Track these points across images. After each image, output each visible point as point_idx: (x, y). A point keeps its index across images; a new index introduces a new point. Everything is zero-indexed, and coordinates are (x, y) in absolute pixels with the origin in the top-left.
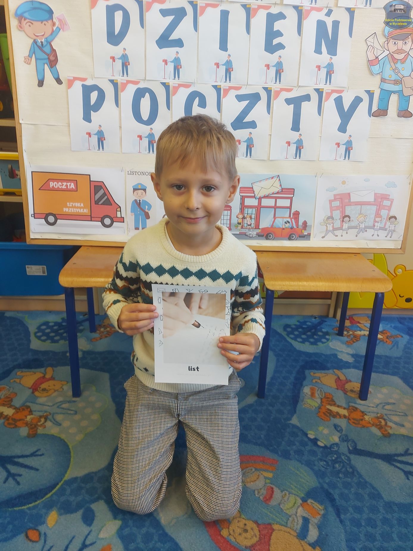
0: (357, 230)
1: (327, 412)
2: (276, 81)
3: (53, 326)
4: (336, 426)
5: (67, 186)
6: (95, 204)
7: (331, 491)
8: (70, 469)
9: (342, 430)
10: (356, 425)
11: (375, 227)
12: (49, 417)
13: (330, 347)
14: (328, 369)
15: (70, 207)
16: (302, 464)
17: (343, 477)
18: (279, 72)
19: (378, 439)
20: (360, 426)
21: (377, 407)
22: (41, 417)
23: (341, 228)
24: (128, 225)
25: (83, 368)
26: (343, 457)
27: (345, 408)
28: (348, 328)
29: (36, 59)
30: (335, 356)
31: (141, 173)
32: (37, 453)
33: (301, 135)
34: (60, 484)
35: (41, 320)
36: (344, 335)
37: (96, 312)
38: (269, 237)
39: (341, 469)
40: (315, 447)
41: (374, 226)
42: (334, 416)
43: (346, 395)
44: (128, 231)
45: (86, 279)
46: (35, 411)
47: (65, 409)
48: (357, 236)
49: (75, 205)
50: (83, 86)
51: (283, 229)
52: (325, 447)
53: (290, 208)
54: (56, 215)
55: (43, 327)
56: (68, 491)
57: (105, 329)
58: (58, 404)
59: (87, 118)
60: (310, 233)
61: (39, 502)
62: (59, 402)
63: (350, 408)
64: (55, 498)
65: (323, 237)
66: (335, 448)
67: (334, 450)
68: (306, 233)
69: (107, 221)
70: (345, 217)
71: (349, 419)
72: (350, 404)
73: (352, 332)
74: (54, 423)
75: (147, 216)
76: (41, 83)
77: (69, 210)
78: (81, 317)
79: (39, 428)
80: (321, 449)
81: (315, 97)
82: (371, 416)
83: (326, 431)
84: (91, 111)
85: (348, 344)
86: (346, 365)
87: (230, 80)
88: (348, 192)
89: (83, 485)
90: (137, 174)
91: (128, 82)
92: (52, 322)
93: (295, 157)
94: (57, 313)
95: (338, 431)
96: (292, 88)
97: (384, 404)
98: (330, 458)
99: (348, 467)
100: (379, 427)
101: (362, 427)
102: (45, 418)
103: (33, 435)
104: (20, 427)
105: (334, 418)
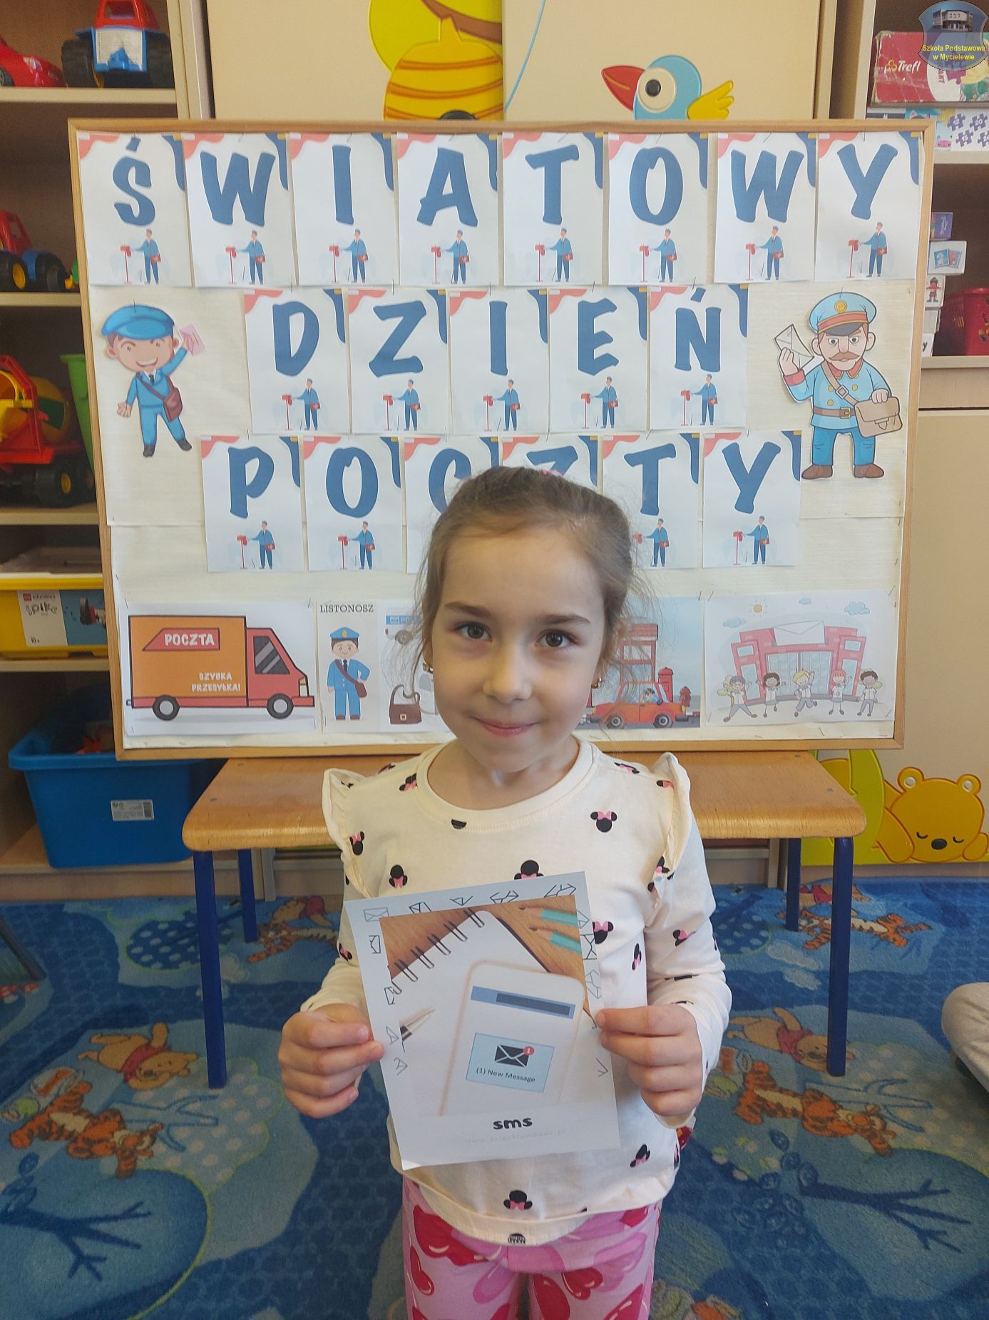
0: (797, 703)
1: (755, 1103)
2: (605, 423)
3: (166, 931)
4: (774, 1136)
5: (198, 640)
6: (256, 672)
7: (758, 1277)
8: (205, 1241)
9: (788, 1143)
10: (818, 1132)
11: (834, 696)
12: (159, 1132)
13: (769, 957)
14: (763, 1007)
15: (204, 682)
16: (698, 1220)
17: (785, 1247)
18: (609, 408)
19: (866, 1162)
20: (826, 1133)
21: (866, 1089)
22: (143, 1133)
23: (762, 700)
24: (322, 711)
25: (232, 1021)
26: (787, 1203)
27: (795, 1095)
28: (809, 912)
29: (141, 407)
30: (779, 976)
31: (348, 608)
33: (661, 520)
34: (186, 1276)
35: (141, 918)
36: (800, 928)
37: (257, 896)
38: (614, 724)
39: (782, 1229)
40: (727, 1183)
41: (831, 692)
42: (772, 1114)
43: (799, 1065)
44: (322, 723)
45: (237, 832)
46: (131, 1121)
47: (194, 1115)
48: (796, 715)
49: (215, 677)
50: (231, 450)
51: (643, 705)
52: (750, 1182)
53: (652, 662)
54: (177, 700)
55: (146, 934)
56: (202, 1290)
57: (277, 934)
58: (179, 1105)
59: (239, 509)
60: (699, 713)
62: (180, 1100)
63: (808, 1093)
64: (175, 1304)
65: (726, 720)
66: (771, 1183)
67: (768, 1187)
68: (689, 713)
69: (280, 706)
70: (767, 677)
71: (803, 1118)
72: (807, 1084)
73: (818, 919)
74: (170, 1146)
75: (362, 692)
76: (149, 450)
77: (202, 688)
78: (227, 908)
79: (139, 1157)
80: (741, 1187)
81: (683, 449)
82: (851, 1110)
83: (752, 1147)
84: (248, 497)
85: (807, 948)
86: (804, 997)
87: (515, 426)
88: (770, 626)
89: (233, 1276)
90: (339, 609)
91: (318, 439)
92: (165, 922)
93: (654, 564)
94: (175, 900)
95: (779, 1146)
96: (637, 434)
97: (881, 1084)
98: (758, 1206)
99: (797, 1223)
100: (868, 1133)
101: (831, 1136)
102: (151, 1136)
103: (127, 1173)
104: (101, 1157)
105: (771, 1116)
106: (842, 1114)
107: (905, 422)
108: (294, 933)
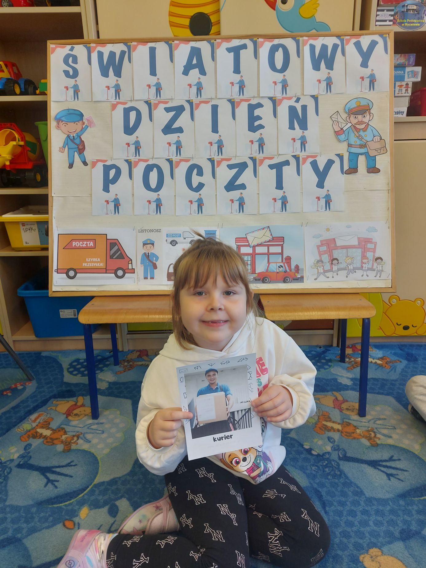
0: (347, 271)
1: (322, 427)
2: (260, 152)
3: (83, 363)
4: (329, 439)
6: (110, 258)
7: (320, 490)
8: (98, 475)
9: (335, 441)
10: (348, 437)
12: (80, 436)
13: (332, 373)
14: (328, 391)
16: (296, 469)
17: (331, 479)
18: (261, 145)
19: (367, 448)
20: (351, 438)
21: (369, 422)
22: (74, 436)
23: (331, 270)
24: (138, 275)
26: (333, 463)
27: (339, 424)
28: (350, 356)
29: (69, 149)
30: (335, 380)
31: (150, 230)
32: (72, 464)
33: (284, 192)
34: (90, 487)
35: (72, 358)
36: (346, 362)
38: (265, 281)
39: (330, 472)
40: (309, 456)
41: (362, 267)
42: (329, 430)
43: (342, 413)
46: (69, 432)
47: (94, 430)
48: (347, 277)
50: (104, 166)
52: (318, 455)
53: (282, 254)
54: (76, 270)
55: (75, 364)
56: (97, 492)
57: (128, 363)
58: (88, 426)
59: (106, 189)
60: (303, 276)
61: (73, 500)
63: (344, 423)
64: (86, 497)
65: (316, 280)
66: (327, 456)
67: (326, 457)
70: (333, 260)
71: (342, 432)
73: (354, 359)
74: (84, 441)
75: (155, 267)
76: (71, 166)
77: (87, 265)
79: (73, 445)
80: (314, 457)
81: (293, 162)
82: (362, 429)
83: (320, 443)
84: (110, 184)
85: (348, 369)
86: (345, 388)
87: (222, 154)
88: (333, 238)
89: (109, 487)
90: (146, 231)
92: (83, 359)
93: (281, 211)
95: (331, 442)
96: (274, 156)
97: (375, 420)
98: (321, 464)
99: (336, 470)
100: (368, 438)
101: (353, 439)
102: (77, 437)
103: (68, 450)
104: (57, 444)
105: (329, 432)
106: (358, 431)
107: (388, 150)
108: (135, 363)
